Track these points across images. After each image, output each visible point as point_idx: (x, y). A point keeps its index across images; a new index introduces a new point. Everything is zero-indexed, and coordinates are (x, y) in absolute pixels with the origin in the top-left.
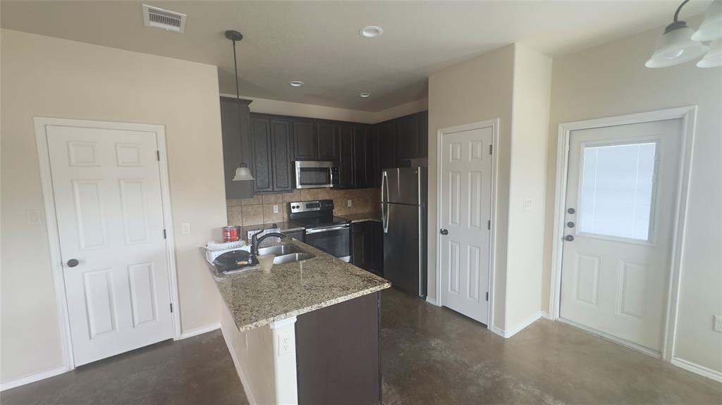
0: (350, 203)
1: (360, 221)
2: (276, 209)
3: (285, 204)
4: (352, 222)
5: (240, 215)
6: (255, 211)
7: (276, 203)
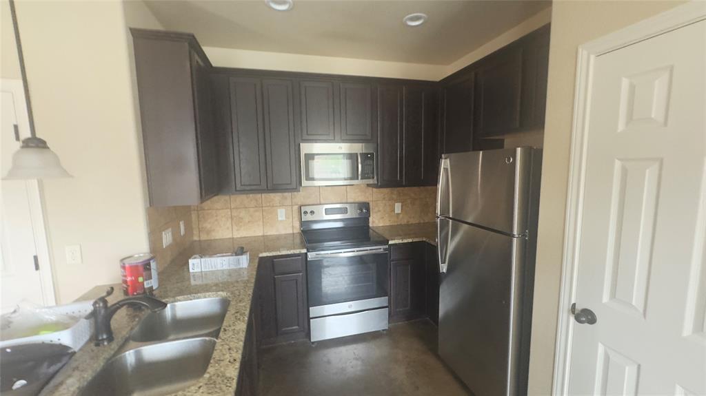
0: (398, 208)
1: (405, 241)
2: (281, 214)
3: (296, 208)
4: (390, 242)
5: (230, 220)
6: (251, 216)
7: (282, 205)
